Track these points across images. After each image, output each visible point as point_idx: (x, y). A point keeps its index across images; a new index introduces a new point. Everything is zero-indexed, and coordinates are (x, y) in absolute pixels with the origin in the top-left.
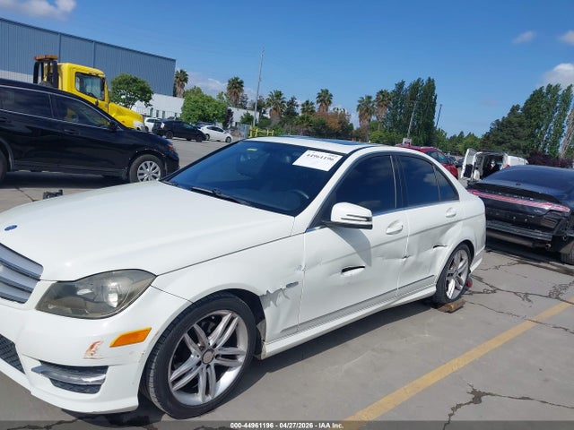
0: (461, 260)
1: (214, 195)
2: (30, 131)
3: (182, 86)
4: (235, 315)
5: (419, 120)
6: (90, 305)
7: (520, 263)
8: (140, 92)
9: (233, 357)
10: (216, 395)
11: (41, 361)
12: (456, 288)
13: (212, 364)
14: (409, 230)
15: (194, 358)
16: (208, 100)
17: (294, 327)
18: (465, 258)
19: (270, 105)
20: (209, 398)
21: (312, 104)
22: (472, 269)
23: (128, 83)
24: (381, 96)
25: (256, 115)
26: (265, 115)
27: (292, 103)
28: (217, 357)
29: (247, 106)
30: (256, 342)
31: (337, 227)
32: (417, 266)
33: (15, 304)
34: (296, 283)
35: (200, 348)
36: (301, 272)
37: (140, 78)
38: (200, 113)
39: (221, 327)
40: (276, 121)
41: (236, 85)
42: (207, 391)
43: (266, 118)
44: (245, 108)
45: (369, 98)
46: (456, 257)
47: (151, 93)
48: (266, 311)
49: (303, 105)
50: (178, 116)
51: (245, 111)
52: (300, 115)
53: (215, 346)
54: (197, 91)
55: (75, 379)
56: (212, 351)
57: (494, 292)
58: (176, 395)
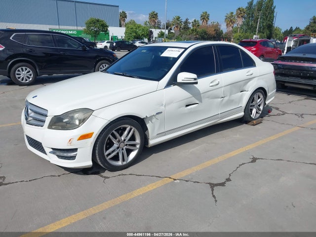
0: (259, 98)
1: (123, 75)
2: (44, 55)
3: (124, 20)
4: (132, 127)
5: (263, 23)
6: (68, 125)
7: (306, 99)
8: (101, 27)
9: (134, 145)
10: (128, 162)
11: (52, 149)
12: (257, 113)
13: (124, 148)
14: (222, 84)
15: (116, 145)
16: (139, 27)
17: (163, 133)
18: (261, 96)
19: (174, 25)
20: (125, 163)
21: (198, 21)
22: (267, 102)
23: (94, 23)
24: (239, 12)
25: (166, 32)
26: (171, 31)
27: (186, 22)
28: (126, 145)
29: (161, 27)
30: (145, 139)
31: (181, 85)
32: (230, 102)
33: (40, 127)
34: (161, 112)
35: (118, 141)
36: (163, 107)
37: (101, 19)
38: (135, 35)
39: (126, 132)
40: (178, 34)
41: (154, 16)
42: (123, 160)
43: (172, 33)
44: (160, 28)
45: (232, 13)
46: (256, 97)
47: (107, 27)
48: (148, 126)
49: (193, 23)
50: (123, 38)
51: (160, 30)
52: (192, 28)
53: (125, 140)
54: (133, 22)
55: (65, 155)
56: (124, 143)
57: (284, 114)
58: (109, 161)
